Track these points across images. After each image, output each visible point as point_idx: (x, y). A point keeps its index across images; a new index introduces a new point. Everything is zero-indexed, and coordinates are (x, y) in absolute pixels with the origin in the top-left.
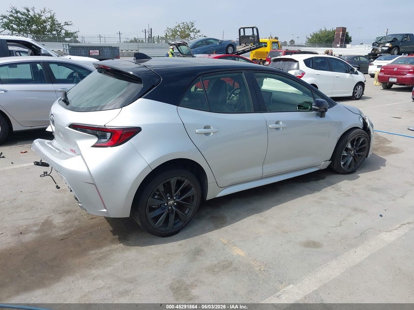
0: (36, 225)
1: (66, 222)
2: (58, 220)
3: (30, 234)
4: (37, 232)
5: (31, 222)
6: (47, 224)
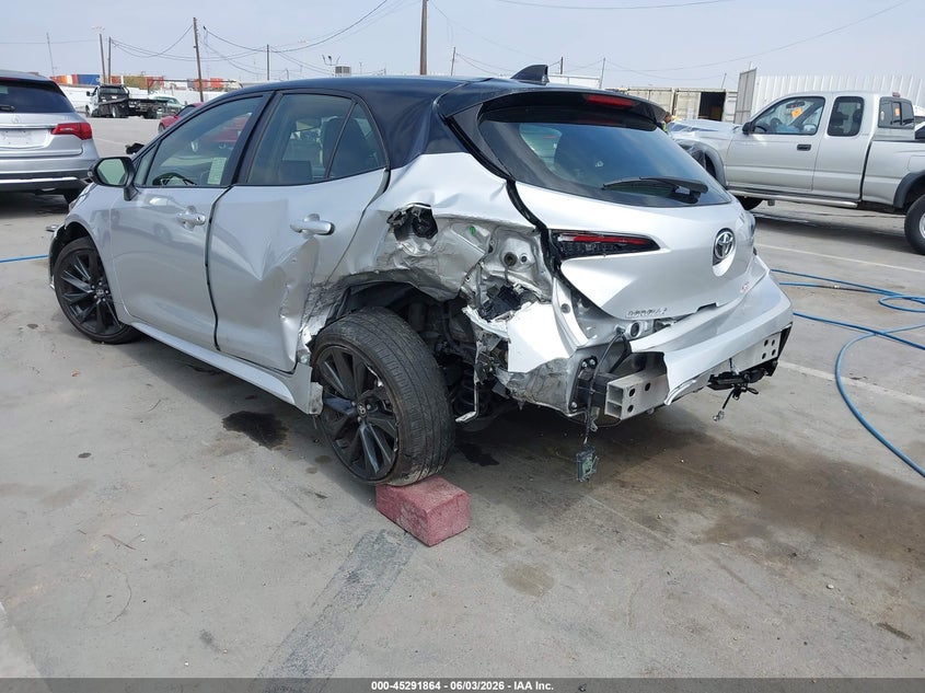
0: (745, 550)
1: (692, 508)
2: (696, 523)
3: (782, 540)
4: (764, 535)
6: (723, 533)
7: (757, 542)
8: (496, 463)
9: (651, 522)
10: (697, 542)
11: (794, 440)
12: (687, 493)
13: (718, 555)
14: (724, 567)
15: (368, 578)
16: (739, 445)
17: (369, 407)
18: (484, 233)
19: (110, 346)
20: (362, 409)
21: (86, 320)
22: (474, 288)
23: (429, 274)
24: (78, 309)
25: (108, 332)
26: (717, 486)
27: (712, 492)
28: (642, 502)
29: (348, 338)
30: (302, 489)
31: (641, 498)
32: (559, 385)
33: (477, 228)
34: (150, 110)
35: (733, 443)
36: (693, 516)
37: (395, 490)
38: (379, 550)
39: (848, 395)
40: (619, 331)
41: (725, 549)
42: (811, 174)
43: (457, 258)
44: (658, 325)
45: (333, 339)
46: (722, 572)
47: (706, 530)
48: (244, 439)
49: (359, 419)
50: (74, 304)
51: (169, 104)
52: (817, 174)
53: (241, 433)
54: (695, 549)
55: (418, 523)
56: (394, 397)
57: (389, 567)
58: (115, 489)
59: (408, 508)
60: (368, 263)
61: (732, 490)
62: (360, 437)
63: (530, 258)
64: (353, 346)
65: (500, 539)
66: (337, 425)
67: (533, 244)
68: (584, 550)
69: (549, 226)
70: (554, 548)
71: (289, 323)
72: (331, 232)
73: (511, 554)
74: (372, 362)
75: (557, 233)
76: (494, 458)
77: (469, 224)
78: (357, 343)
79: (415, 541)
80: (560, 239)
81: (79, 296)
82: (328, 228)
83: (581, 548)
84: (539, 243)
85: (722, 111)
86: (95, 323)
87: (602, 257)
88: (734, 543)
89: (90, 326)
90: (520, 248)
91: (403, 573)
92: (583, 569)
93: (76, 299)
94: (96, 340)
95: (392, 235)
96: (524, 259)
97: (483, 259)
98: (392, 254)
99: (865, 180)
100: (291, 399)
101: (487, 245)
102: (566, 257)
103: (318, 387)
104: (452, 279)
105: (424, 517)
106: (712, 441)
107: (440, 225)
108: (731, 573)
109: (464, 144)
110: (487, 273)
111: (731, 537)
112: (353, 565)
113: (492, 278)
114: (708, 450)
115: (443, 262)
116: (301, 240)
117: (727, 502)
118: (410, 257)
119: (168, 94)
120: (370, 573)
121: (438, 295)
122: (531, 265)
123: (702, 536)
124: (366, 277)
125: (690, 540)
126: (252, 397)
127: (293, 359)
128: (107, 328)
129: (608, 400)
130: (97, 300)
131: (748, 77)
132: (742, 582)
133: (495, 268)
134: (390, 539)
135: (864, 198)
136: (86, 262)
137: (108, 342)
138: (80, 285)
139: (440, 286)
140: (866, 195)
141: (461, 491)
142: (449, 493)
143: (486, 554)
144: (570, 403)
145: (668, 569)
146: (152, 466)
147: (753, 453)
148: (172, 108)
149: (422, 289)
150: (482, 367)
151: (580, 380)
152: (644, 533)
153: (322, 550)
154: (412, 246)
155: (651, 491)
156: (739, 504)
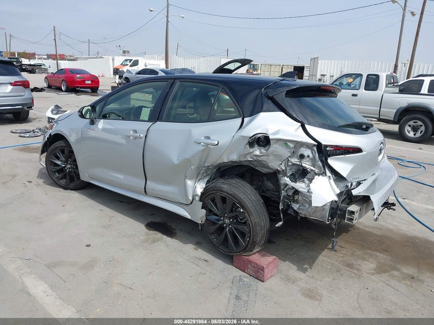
0: (393, 277)
1: (364, 259)
2: (368, 265)
3: (405, 272)
4: (398, 270)
5: (394, 283)
6: (381, 270)
7: (396, 273)
8: (274, 243)
9: (350, 266)
10: (372, 274)
11: (391, 227)
12: (359, 253)
13: (384, 280)
14: (388, 285)
15: (244, 297)
16: (371, 230)
17: (231, 220)
18: (292, 145)
19: (73, 191)
20: (227, 221)
21: (61, 179)
22: (284, 168)
23: (263, 162)
24: (57, 174)
25: (72, 185)
26: (369, 249)
27: (368, 251)
28: (343, 257)
29: (224, 189)
30: (196, 258)
31: (342, 255)
32: (323, 210)
33: (288, 143)
34: (33, 69)
35: (367, 229)
36: (366, 262)
37: (245, 257)
38: (242, 284)
39: (404, 206)
40: (347, 186)
41: (385, 277)
42: (358, 106)
43: (277, 156)
44: (359, 184)
45: (217, 190)
46: (388, 287)
47: (374, 268)
48: (159, 235)
49: (225, 225)
50: (55, 172)
51: (42, 67)
52: (360, 107)
53: (156, 232)
54: (374, 277)
55: (258, 272)
56: (249, 216)
57: (251, 291)
58: (111, 261)
59: (253, 265)
60: (234, 157)
61: (376, 250)
62: (226, 234)
63: (311, 156)
64: (228, 194)
65: (292, 277)
66: (213, 228)
67: (312, 151)
68: (328, 280)
69: (323, 143)
70: (316, 280)
71: (190, 183)
72: (217, 145)
73: (299, 283)
74: (238, 201)
75: (326, 146)
76: (273, 240)
77: (285, 142)
78: (230, 192)
79: (256, 280)
80: (327, 149)
81: (58, 168)
82: (216, 143)
83: (327, 279)
84: (316, 150)
85: (303, 75)
86: (65, 180)
87: (343, 156)
88: (387, 274)
89: (63, 182)
90: (307, 152)
91: (258, 294)
92: (332, 288)
93: (57, 169)
94: (65, 188)
95: (248, 146)
96: (308, 156)
97: (289, 157)
98: (247, 154)
99: (381, 109)
100: (189, 217)
101: (292, 151)
102: (329, 156)
103: (204, 211)
104: (275, 164)
105: (263, 269)
106: (359, 229)
107: (272, 142)
108: (392, 287)
109: (280, 108)
110: (291, 162)
111: (385, 272)
112: (235, 292)
113: (294, 164)
114: (359, 233)
115: (271, 157)
116: (201, 148)
117: (376, 256)
118: (256, 155)
119: (40, 62)
120: (244, 295)
121: (264, 171)
122: (311, 159)
123: (373, 271)
124: (231, 163)
125: (369, 273)
126: (153, 214)
127: (191, 198)
128: (71, 183)
129: (347, 216)
130: (67, 170)
131: (315, 60)
132: (398, 291)
133: (295, 160)
134: (245, 279)
135: (381, 117)
136: (63, 152)
137: (71, 189)
138: (59, 163)
139: (268, 167)
140: (382, 116)
141: (274, 257)
142: (270, 258)
143: (289, 284)
144: (328, 217)
145: (366, 287)
146: (122, 250)
147: (377, 233)
148: (43, 68)
149: (256, 168)
150: (285, 202)
151: (332, 208)
152: (349, 271)
153: (218, 285)
154: (257, 151)
155: (344, 252)
156: (381, 256)
